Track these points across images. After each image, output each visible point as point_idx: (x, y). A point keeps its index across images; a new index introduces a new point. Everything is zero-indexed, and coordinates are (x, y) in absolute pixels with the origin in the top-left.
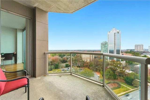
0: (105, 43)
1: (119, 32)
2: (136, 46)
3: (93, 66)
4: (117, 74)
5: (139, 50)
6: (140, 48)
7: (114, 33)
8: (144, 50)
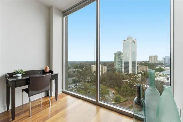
0: (118, 53)
1: (135, 41)
2: (151, 57)
3: (107, 81)
4: (134, 89)
5: (153, 62)
6: (154, 59)
7: (130, 42)
8: (158, 62)
